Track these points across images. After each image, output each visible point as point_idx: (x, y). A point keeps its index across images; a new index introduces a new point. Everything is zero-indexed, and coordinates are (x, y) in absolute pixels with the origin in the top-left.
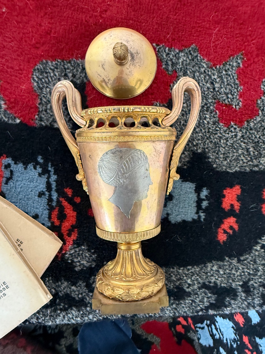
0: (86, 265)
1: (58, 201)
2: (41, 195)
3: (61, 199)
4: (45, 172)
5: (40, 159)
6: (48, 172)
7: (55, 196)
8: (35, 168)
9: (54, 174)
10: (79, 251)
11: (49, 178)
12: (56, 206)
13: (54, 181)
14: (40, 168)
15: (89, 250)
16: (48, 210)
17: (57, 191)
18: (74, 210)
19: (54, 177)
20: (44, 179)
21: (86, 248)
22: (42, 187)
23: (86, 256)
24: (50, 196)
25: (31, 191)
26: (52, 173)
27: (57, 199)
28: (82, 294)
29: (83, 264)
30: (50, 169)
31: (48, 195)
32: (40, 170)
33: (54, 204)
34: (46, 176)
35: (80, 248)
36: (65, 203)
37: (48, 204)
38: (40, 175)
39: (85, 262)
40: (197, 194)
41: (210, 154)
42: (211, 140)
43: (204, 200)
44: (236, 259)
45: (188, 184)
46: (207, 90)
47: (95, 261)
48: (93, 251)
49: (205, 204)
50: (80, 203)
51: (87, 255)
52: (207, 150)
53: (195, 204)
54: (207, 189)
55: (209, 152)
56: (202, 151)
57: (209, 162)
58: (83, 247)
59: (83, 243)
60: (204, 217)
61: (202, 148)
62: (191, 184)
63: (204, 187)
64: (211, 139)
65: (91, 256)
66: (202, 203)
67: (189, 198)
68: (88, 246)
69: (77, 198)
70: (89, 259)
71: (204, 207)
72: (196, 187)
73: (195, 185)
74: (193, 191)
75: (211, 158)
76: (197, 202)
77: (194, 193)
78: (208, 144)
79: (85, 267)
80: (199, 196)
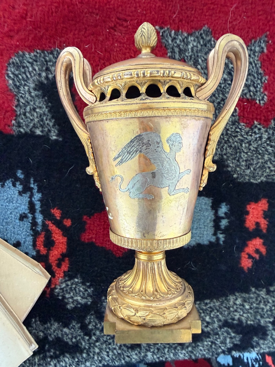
0: (80, 301)
1: (44, 225)
2: (22, 217)
3: (47, 222)
4: (27, 189)
5: (20, 174)
6: (31, 189)
7: (40, 218)
8: (14, 185)
9: (38, 192)
10: (72, 284)
11: (31, 196)
12: (42, 231)
13: (38, 200)
14: (20, 184)
15: (83, 283)
16: (32, 235)
17: (42, 212)
18: (64, 235)
19: (37, 196)
20: (25, 198)
21: (80, 281)
22: (24, 208)
23: (80, 291)
24: (34, 218)
25: (11, 213)
26: (35, 191)
27: (43, 222)
28: (76, 338)
29: (77, 301)
30: (32, 186)
31: (31, 218)
32: (20, 187)
33: (39, 228)
34: (28, 194)
35: (72, 281)
36: (52, 227)
37: (32, 229)
38: (20, 193)
39: (79, 298)
40: (214, 211)
41: (229, 162)
42: (229, 144)
43: (223, 218)
44: (264, 290)
45: (203, 199)
46: (224, 82)
47: (91, 296)
48: (88, 284)
49: (224, 223)
50: (71, 226)
51: (81, 289)
52: (225, 157)
53: (212, 224)
54: (226, 205)
55: (227, 160)
56: (219, 158)
57: (228, 171)
58: (76, 280)
59: (76, 274)
60: (223, 239)
61: (219, 154)
62: (206, 199)
63: (223, 202)
64: (230, 142)
65: (86, 290)
66: (221, 222)
67: (204, 216)
68: (83, 278)
69: (67, 220)
70: (84, 294)
71: (223, 227)
72: (212, 203)
73: (212, 200)
74: (209, 208)
75: (230, 166)
76: (215, 221)
77: (210, 210)
78: (226, 149)
79: (80, 303)
80: (216, 214)
